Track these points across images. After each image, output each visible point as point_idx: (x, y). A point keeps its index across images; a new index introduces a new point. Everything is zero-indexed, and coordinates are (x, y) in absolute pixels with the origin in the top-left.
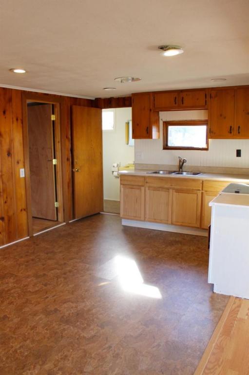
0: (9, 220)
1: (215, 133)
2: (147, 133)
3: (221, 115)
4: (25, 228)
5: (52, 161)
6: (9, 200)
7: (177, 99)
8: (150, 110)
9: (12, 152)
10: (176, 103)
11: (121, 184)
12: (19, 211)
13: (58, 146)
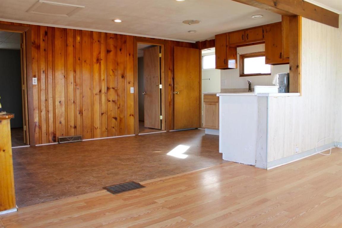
0: (120, 120)
1: (270, 59)
2: (225, 63)
3: (274, 45)
4: (132, 127)
5: (158, 86)
6: (121, 106)
7: (244, 36)
8: (227, 46)
9: (125, 76)
10: (243, 39)
11: (204, 102)
12: (129, 115)
13: (163, 75)
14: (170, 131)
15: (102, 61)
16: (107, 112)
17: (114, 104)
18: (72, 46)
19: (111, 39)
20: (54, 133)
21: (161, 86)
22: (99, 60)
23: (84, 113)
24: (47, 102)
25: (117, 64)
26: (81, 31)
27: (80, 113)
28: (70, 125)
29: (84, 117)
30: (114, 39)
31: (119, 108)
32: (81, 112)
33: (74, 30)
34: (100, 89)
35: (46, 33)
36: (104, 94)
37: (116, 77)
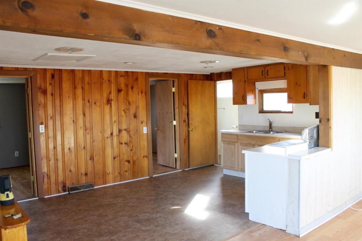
0: (134, 163)
1: (292, 99)
2: (243, 100)
3: (297, 84)
4: (146, 169)
5: (172, 122)
6: (134, 149)
7: (264, 72)
8: (245, 82)
9: (137, 115)
10: (263, 75)
11: (222, 141)
12: (142, 157)
13: (177, 111)
14: (185, 170)
15: (113, 101)
16: (119, 156)
17: (126, 146)
18: (81, 88)
19: (122, 77)
20: (63, 182)
21: (175, 123)
22: (110, 101)
23: (95, 158)
24: (55, 150)
25: (129, 103)
26: (90, 71)
27: (90, 159)
28: (81, 173)
29: (95, 163)
30: (125, 77)
31: (131, 150)
32: (92, 158)
33: (82, 70)
34: (112, 131)
35: (53, 76)
36: (116, 136)
37: (128, 117)
